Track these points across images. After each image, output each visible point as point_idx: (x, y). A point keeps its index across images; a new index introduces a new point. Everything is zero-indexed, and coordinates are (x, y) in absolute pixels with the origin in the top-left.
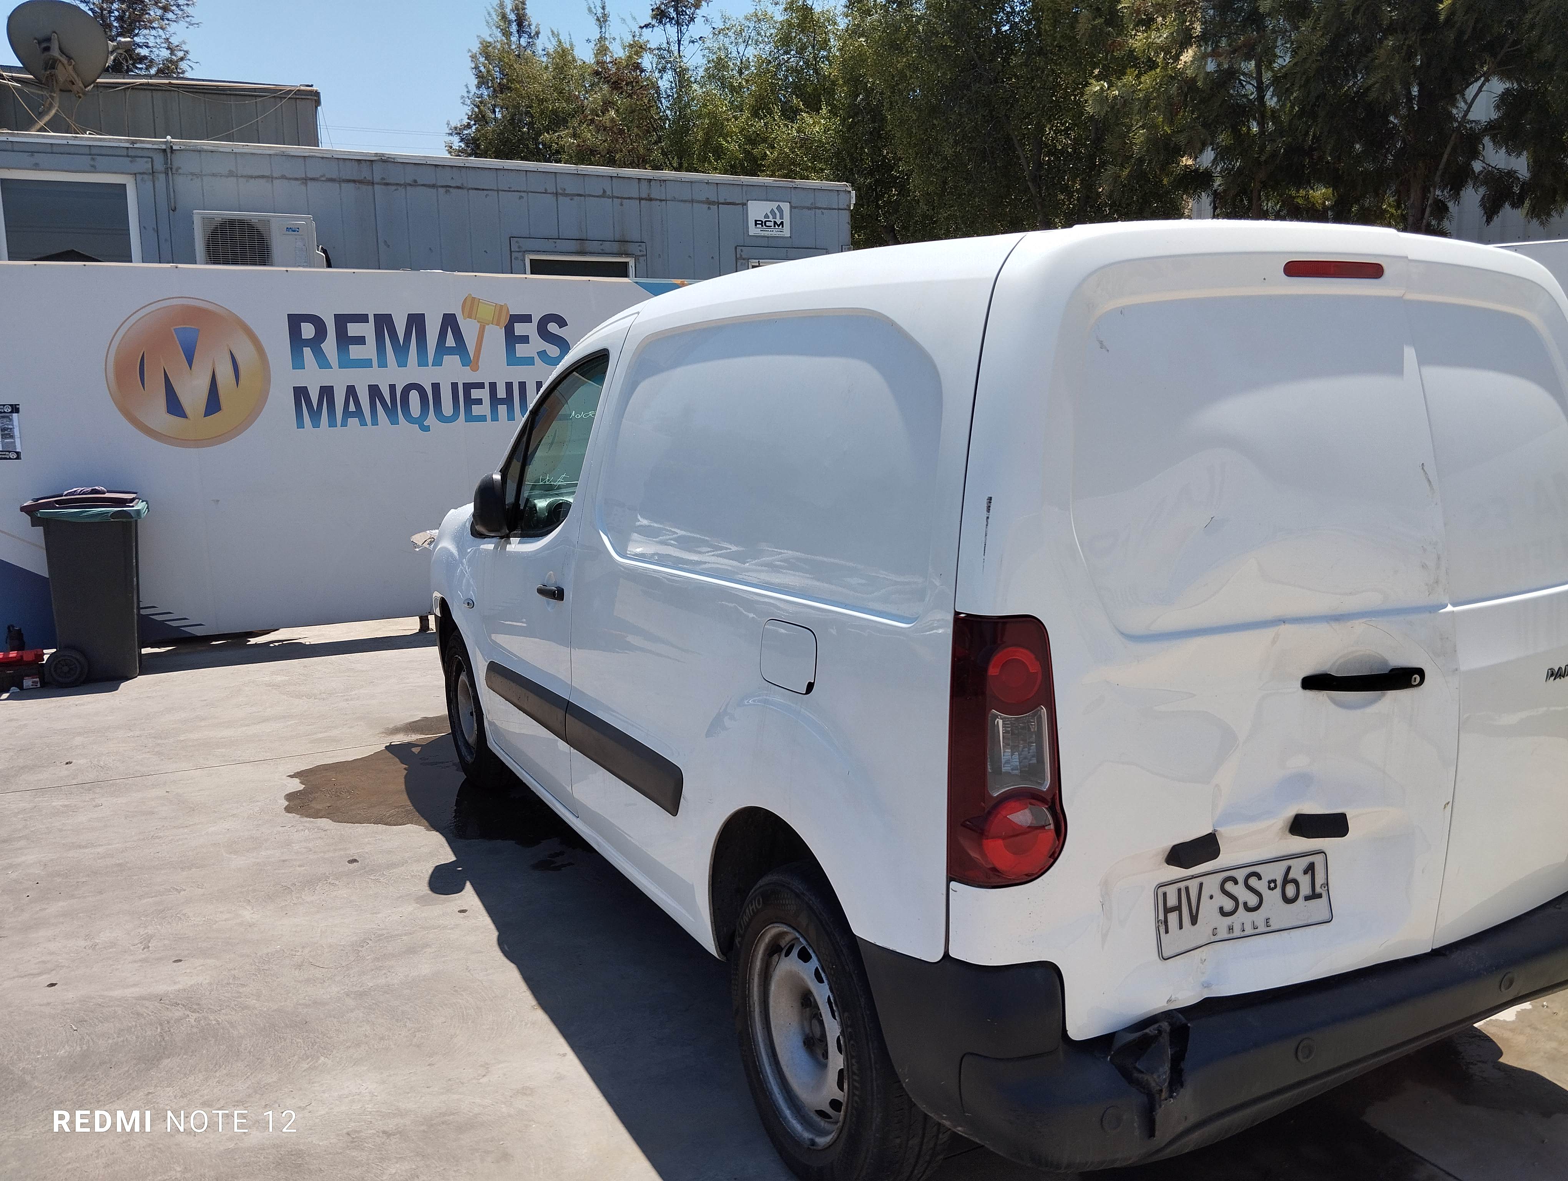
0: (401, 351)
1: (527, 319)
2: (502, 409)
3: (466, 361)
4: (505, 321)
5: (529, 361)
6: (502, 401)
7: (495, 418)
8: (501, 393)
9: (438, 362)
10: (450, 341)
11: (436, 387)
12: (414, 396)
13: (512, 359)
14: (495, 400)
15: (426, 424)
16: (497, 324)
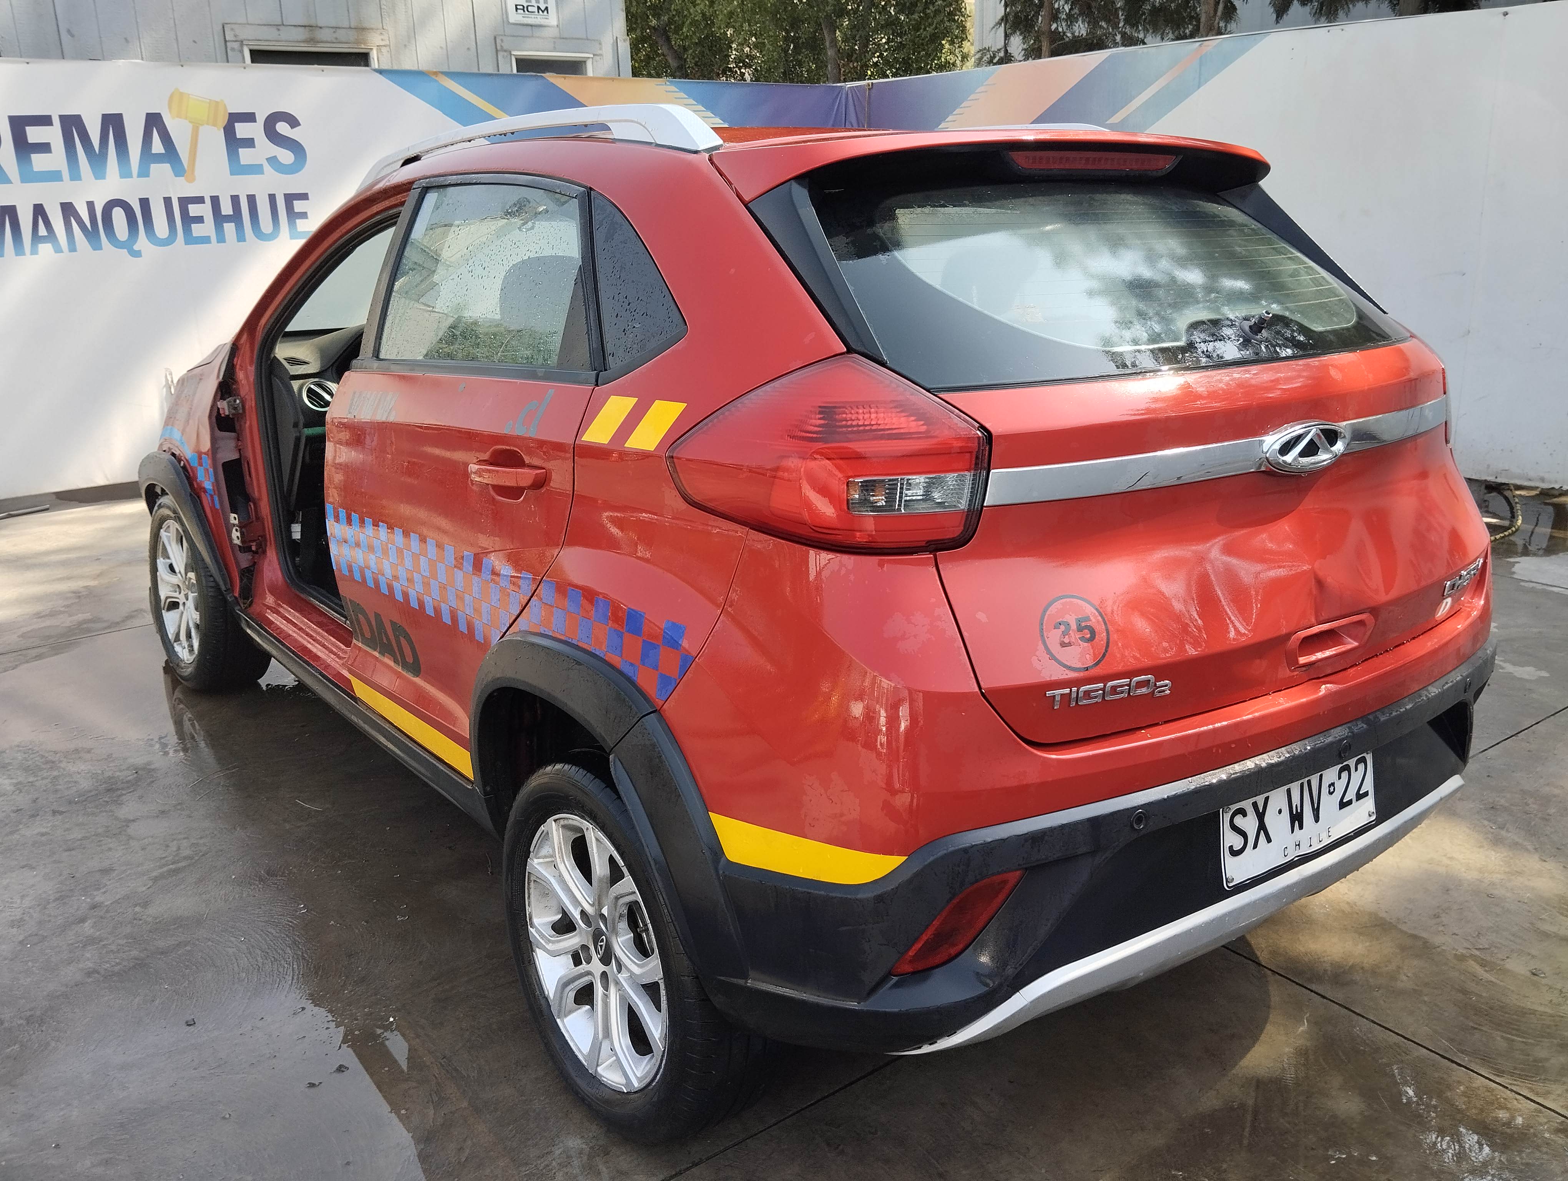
0: (97, 159)
1: (249, 117)
2: (229, 228)
3: (179, 169)
4: (223, 120)
5: (256, 169)
6: (228, 218)
7: (221, 239)
8: (227, 209)
9: (144, 172)
10: (157, 146)
11: (145, 203)
12: (118, 214)
13: (236, 168)
14: (219, 218)
15: (136, 247)
16: (214, 125)
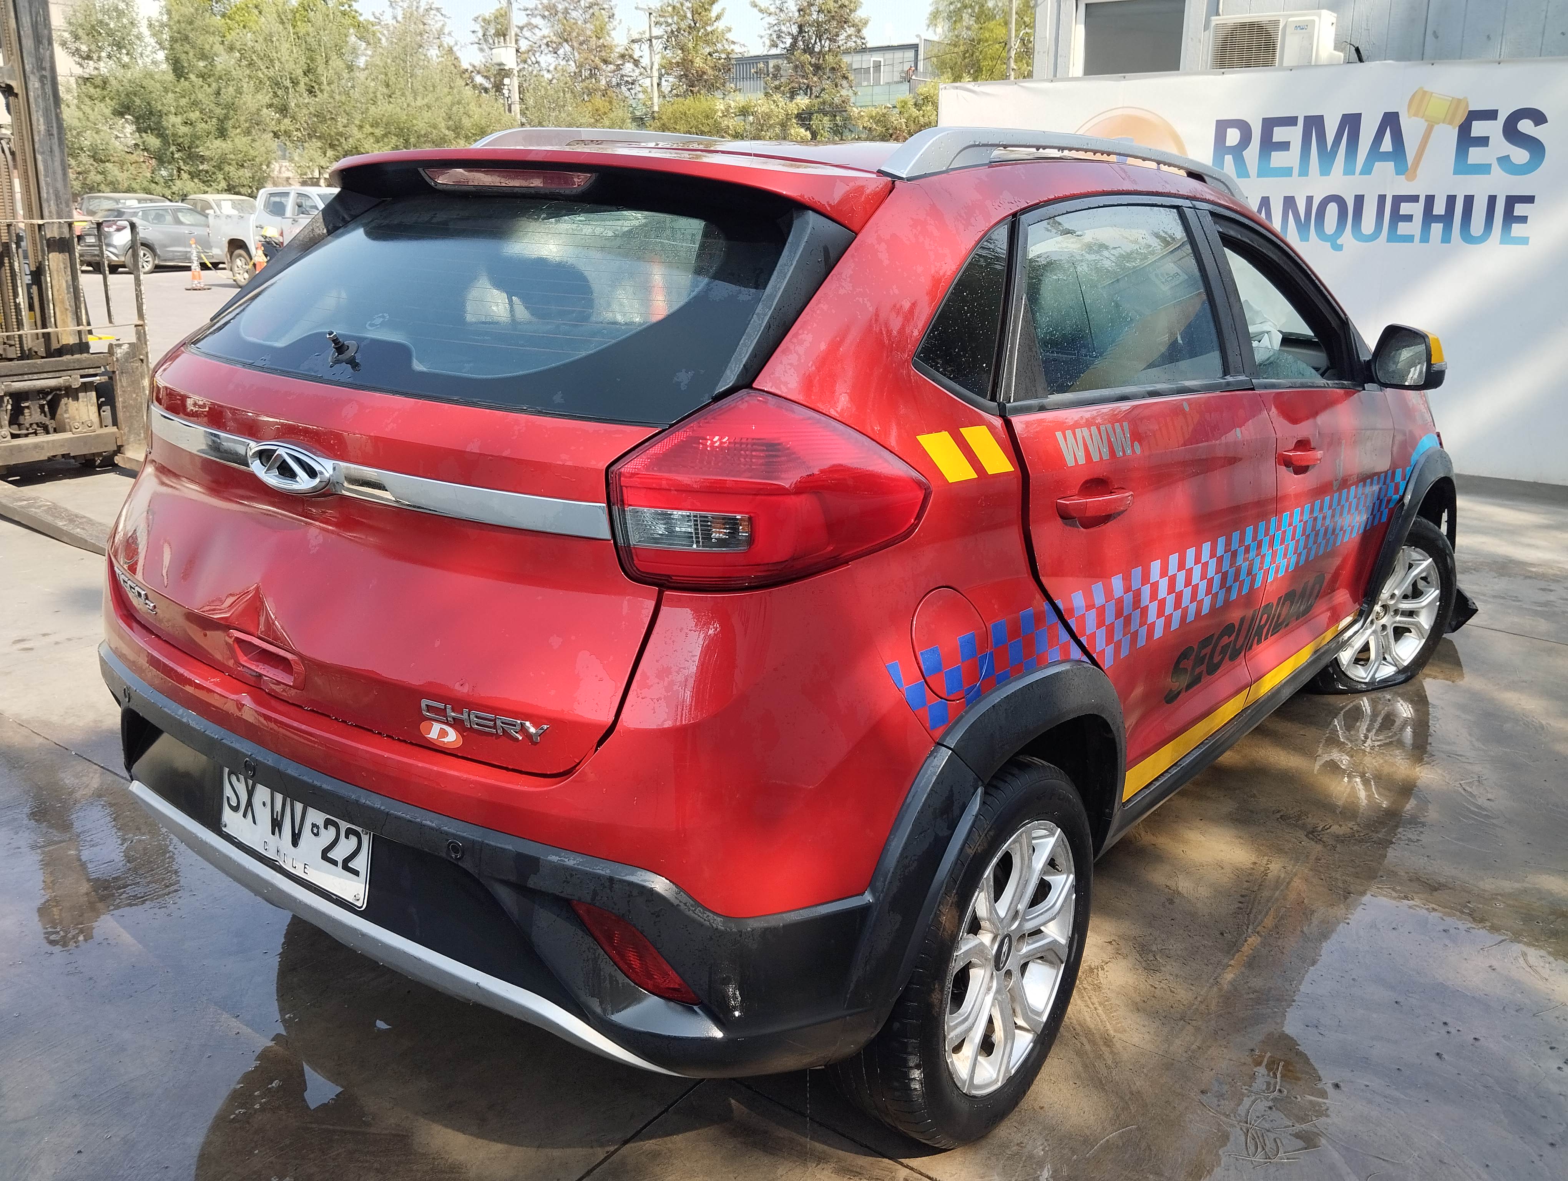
0: (1327, 157)
1: (1491, 115)
2: (1437, 228)
3: (1402, 167)
4: (1461, 118)
5: (1483, 169)
6: (1438, 219)
7: (1425, 237)
8: (1439, 208)
9: (1367, 170)
10: (1387, 145)
11: (1359, 200)
12: (1332, 209)
13: (1462, 167)
14: (1429, 216)
15: (1339, 242)
16: (1450, 123)
